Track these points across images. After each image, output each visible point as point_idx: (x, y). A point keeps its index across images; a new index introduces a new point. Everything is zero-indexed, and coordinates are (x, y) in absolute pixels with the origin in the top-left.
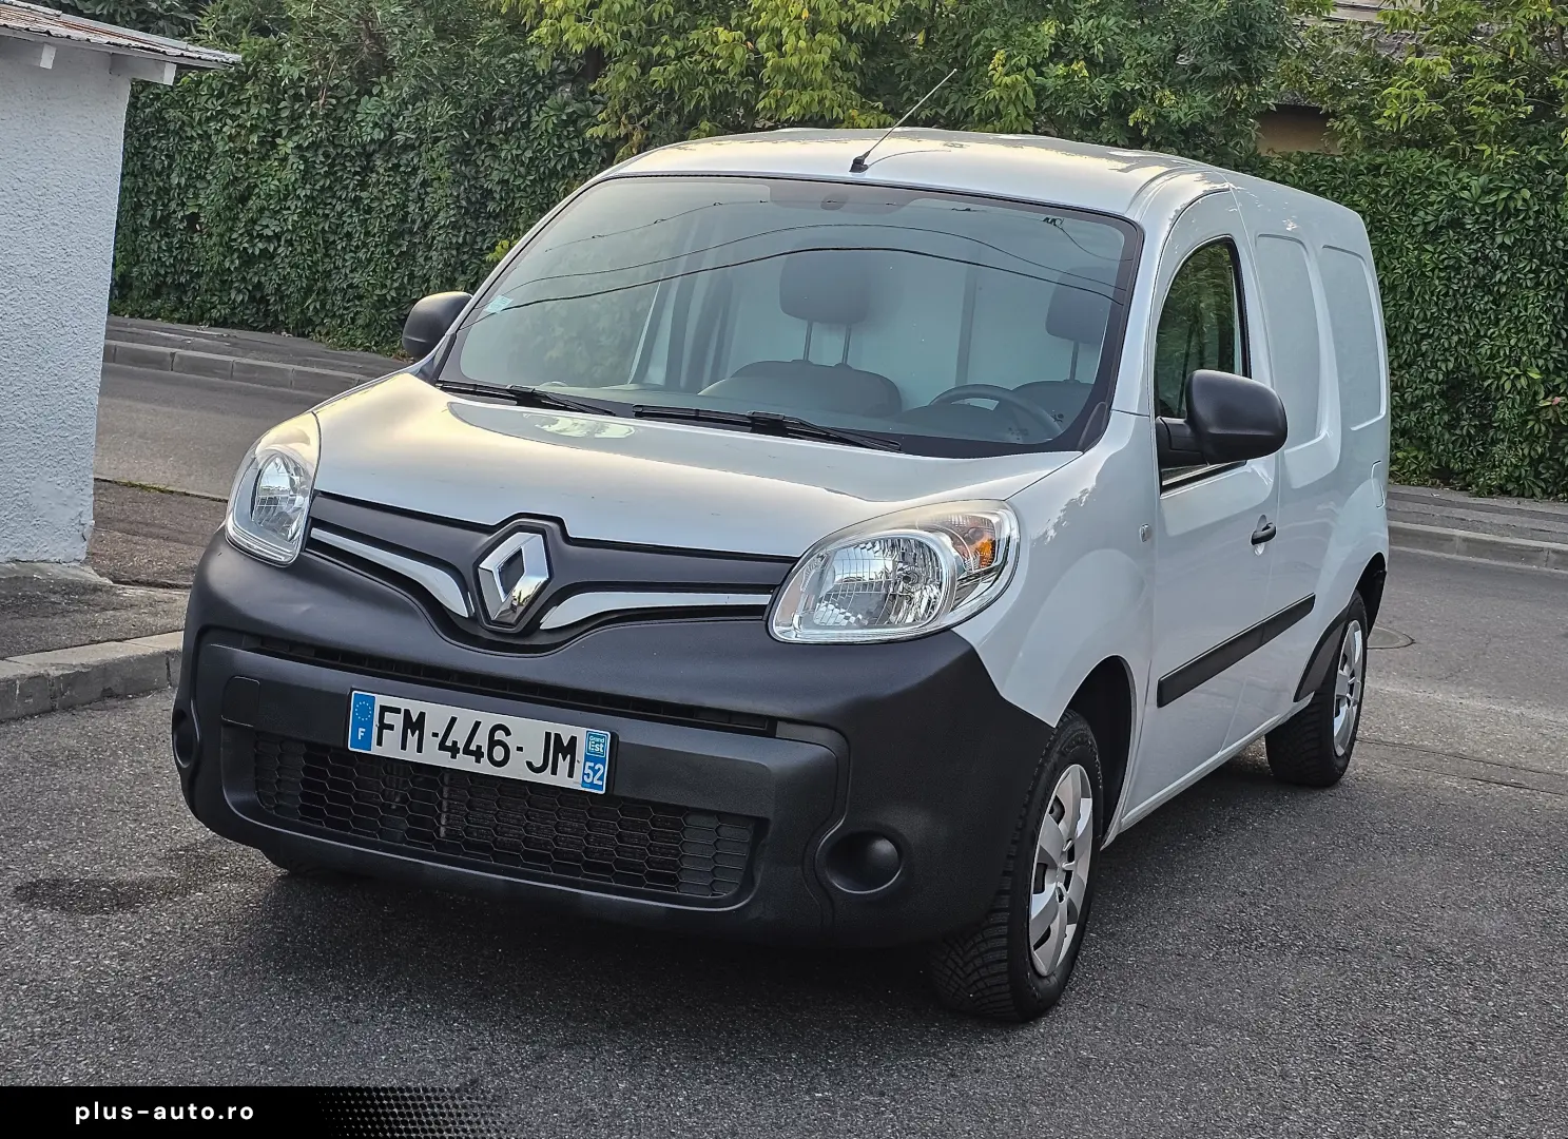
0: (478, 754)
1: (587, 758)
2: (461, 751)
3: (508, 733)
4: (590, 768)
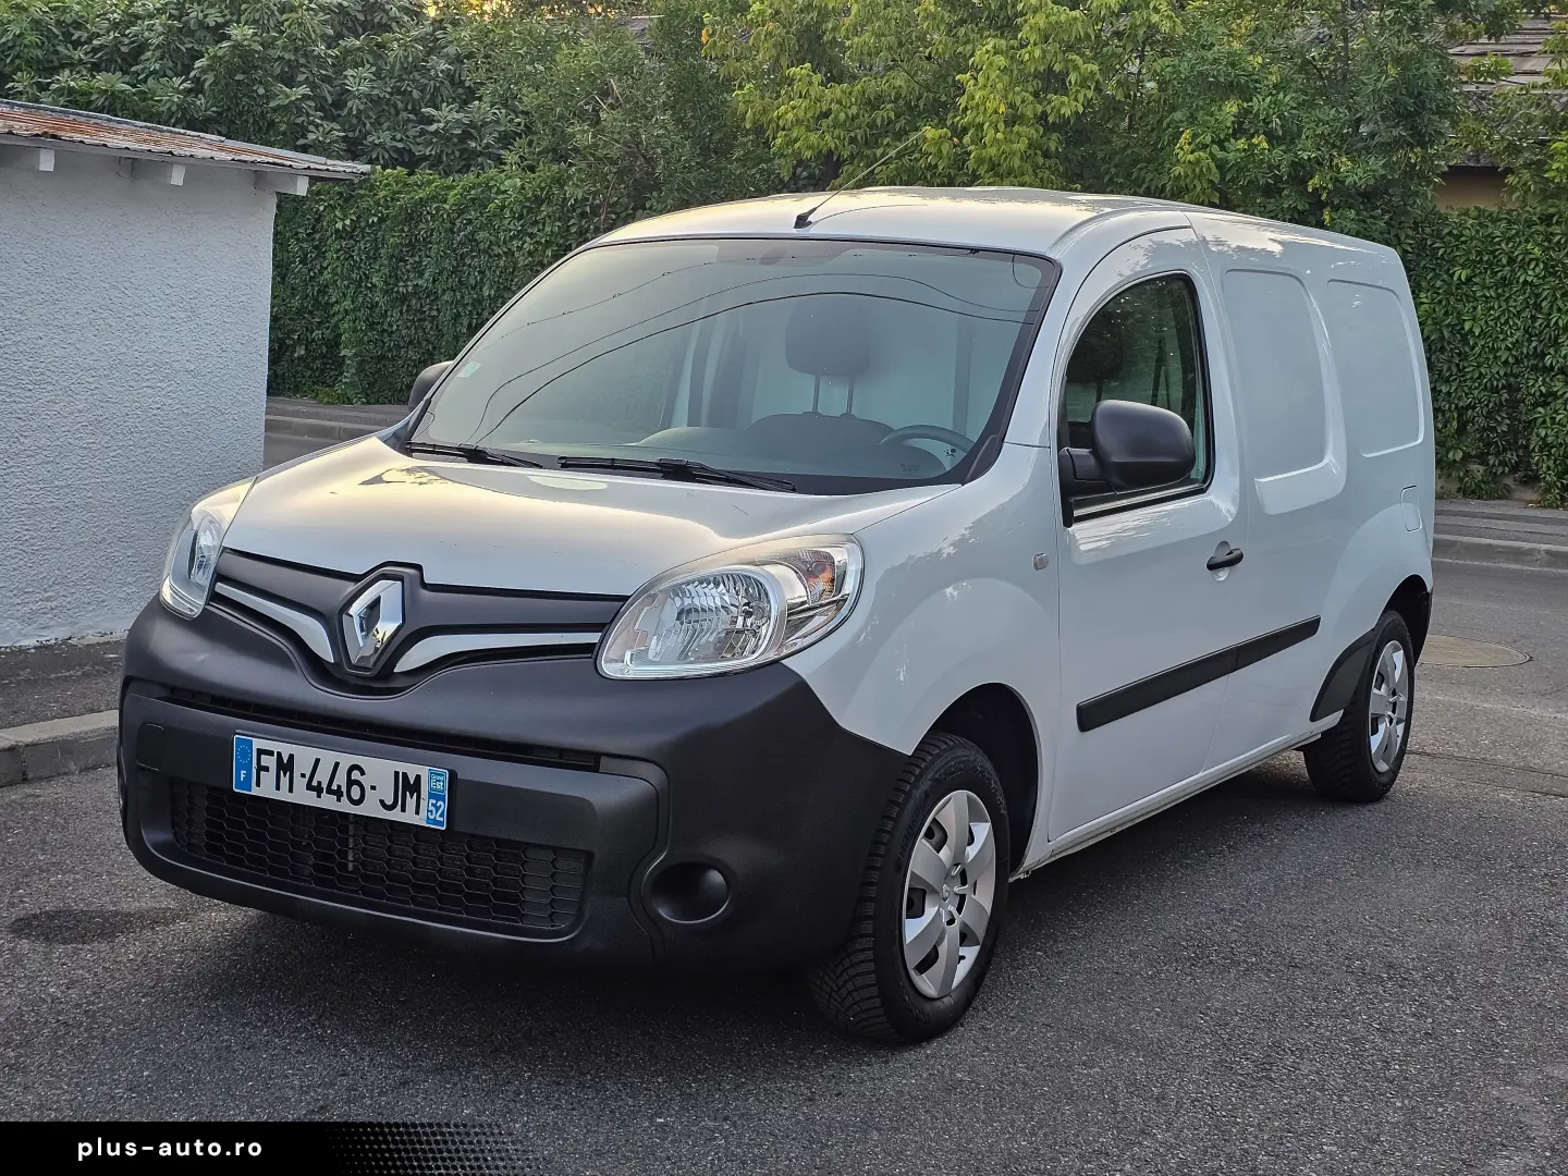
0: (338, 793)
1: (431, 796)
2: (324, 791)
3: (363, 773)
4: (433, 805)
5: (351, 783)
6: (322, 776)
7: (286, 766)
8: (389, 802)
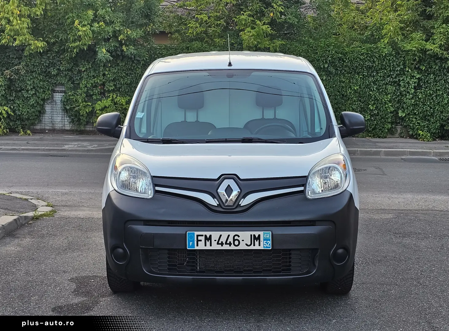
0: (230, 244)
1: (264, 240)
2: (224, 244)
3: (239, 236)
4: (265, 242)
5: (234, 240)
6: (223, 240)
7: (208, 239)
8: (249, 244)
